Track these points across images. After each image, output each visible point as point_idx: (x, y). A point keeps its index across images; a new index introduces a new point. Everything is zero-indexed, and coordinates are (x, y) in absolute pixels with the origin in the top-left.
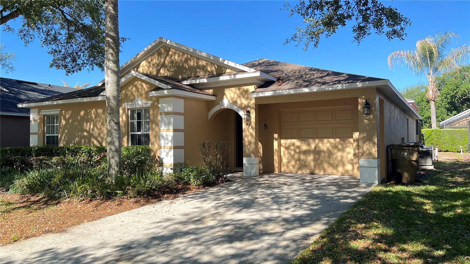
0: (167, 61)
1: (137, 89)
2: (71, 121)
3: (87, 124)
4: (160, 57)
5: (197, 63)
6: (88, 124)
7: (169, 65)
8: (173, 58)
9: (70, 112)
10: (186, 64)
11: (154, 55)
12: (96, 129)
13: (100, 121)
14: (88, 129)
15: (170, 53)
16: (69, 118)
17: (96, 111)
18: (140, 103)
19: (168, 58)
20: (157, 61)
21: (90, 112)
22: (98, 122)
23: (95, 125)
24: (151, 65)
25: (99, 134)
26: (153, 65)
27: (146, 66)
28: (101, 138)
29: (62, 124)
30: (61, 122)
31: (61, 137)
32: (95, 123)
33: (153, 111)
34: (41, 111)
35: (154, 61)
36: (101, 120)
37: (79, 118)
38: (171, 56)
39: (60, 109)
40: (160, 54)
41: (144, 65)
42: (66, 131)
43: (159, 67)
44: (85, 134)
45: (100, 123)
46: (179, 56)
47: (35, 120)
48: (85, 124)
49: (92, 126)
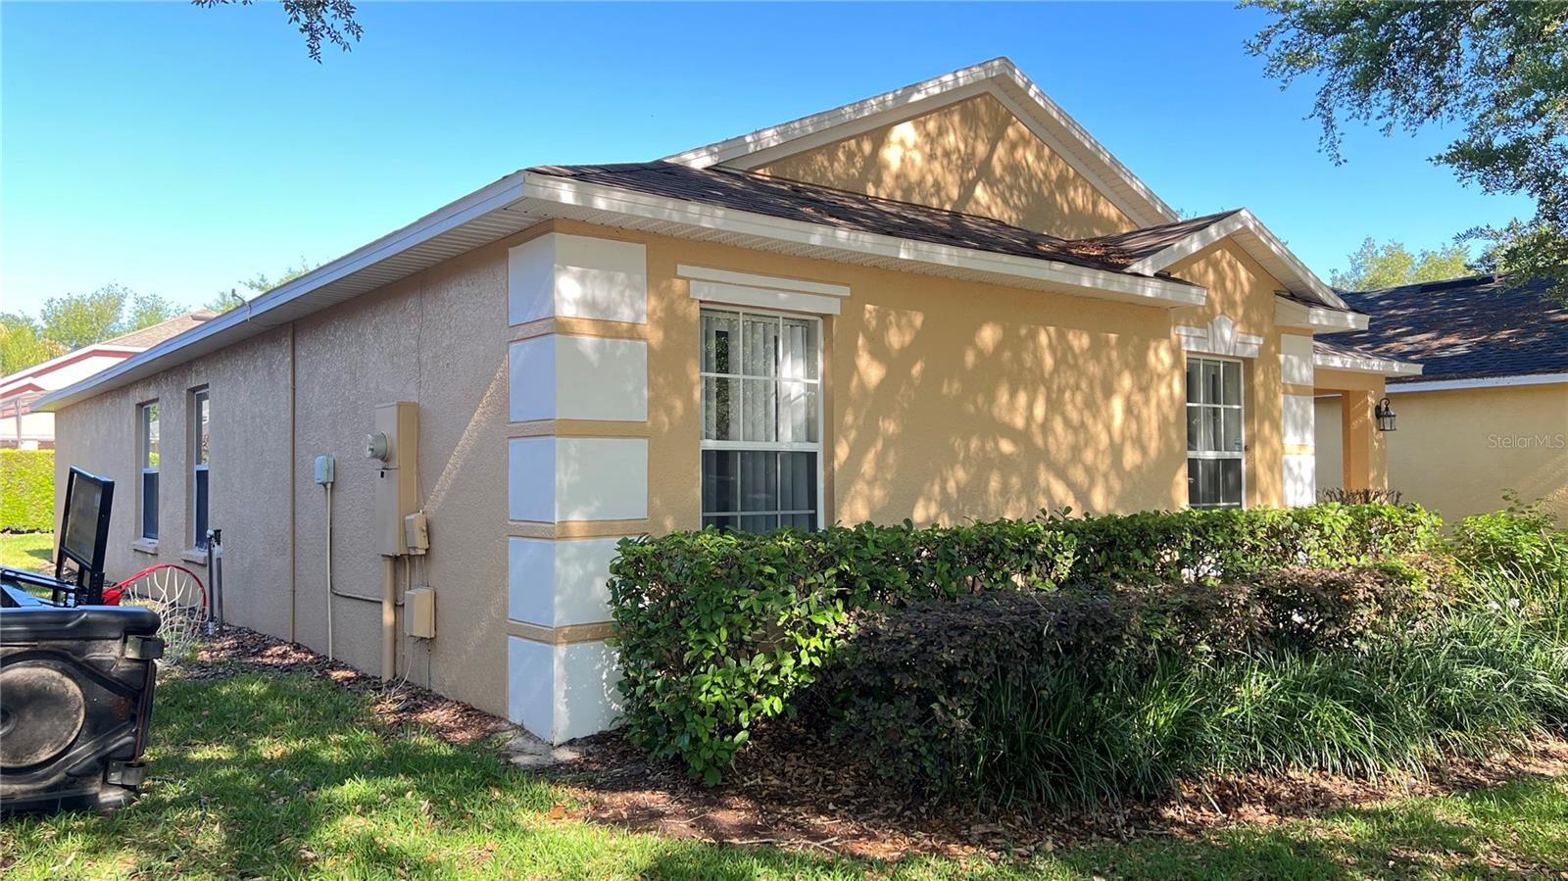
0: (1000, 160)
1: (1221, 278)
2: (924, 372)
3: (1013, 394)
4: (972, 134)
5: (1095, 204)
6: (1022, 398)
7: (1008, 179)
8: (1019, 153)
9: (918, 320)
10: (1064, 197)
11: (951, 113)
12: (1058, 425)
13: (1078, 387)
14: (1019, 422)
15: (1011, 132)
16: (908, 354)
17: (1061, 336)
18: (1227, 334)
19: (1001, 150)
20: (962, 147)
21: (1033, 336)
22: (1067, 395)
23: (1054, 405)
24: (939, 152)
25: (1076, 451)
26: (947, 154)
27: (916, 146)
28: (1088, 470)
29: (862, 384)
30: (853, 367)
31: (856, 456)
32: (1054, 396)
33: (1266, 374)
34: (683, 270)
35: (951, 140)
36: (1084, 385)
37: (970, 358)
38: (1013, 147)
39: (846, 291)
40: (970, 119)
41: (910, 143)
42: (890, 427)
43: (971, 175)
44: (1006, 446)
45: (1079, 398)
46: (1039, 157)
47: (608, 328)
48: (1003, 397)
49: (1039, 411)
